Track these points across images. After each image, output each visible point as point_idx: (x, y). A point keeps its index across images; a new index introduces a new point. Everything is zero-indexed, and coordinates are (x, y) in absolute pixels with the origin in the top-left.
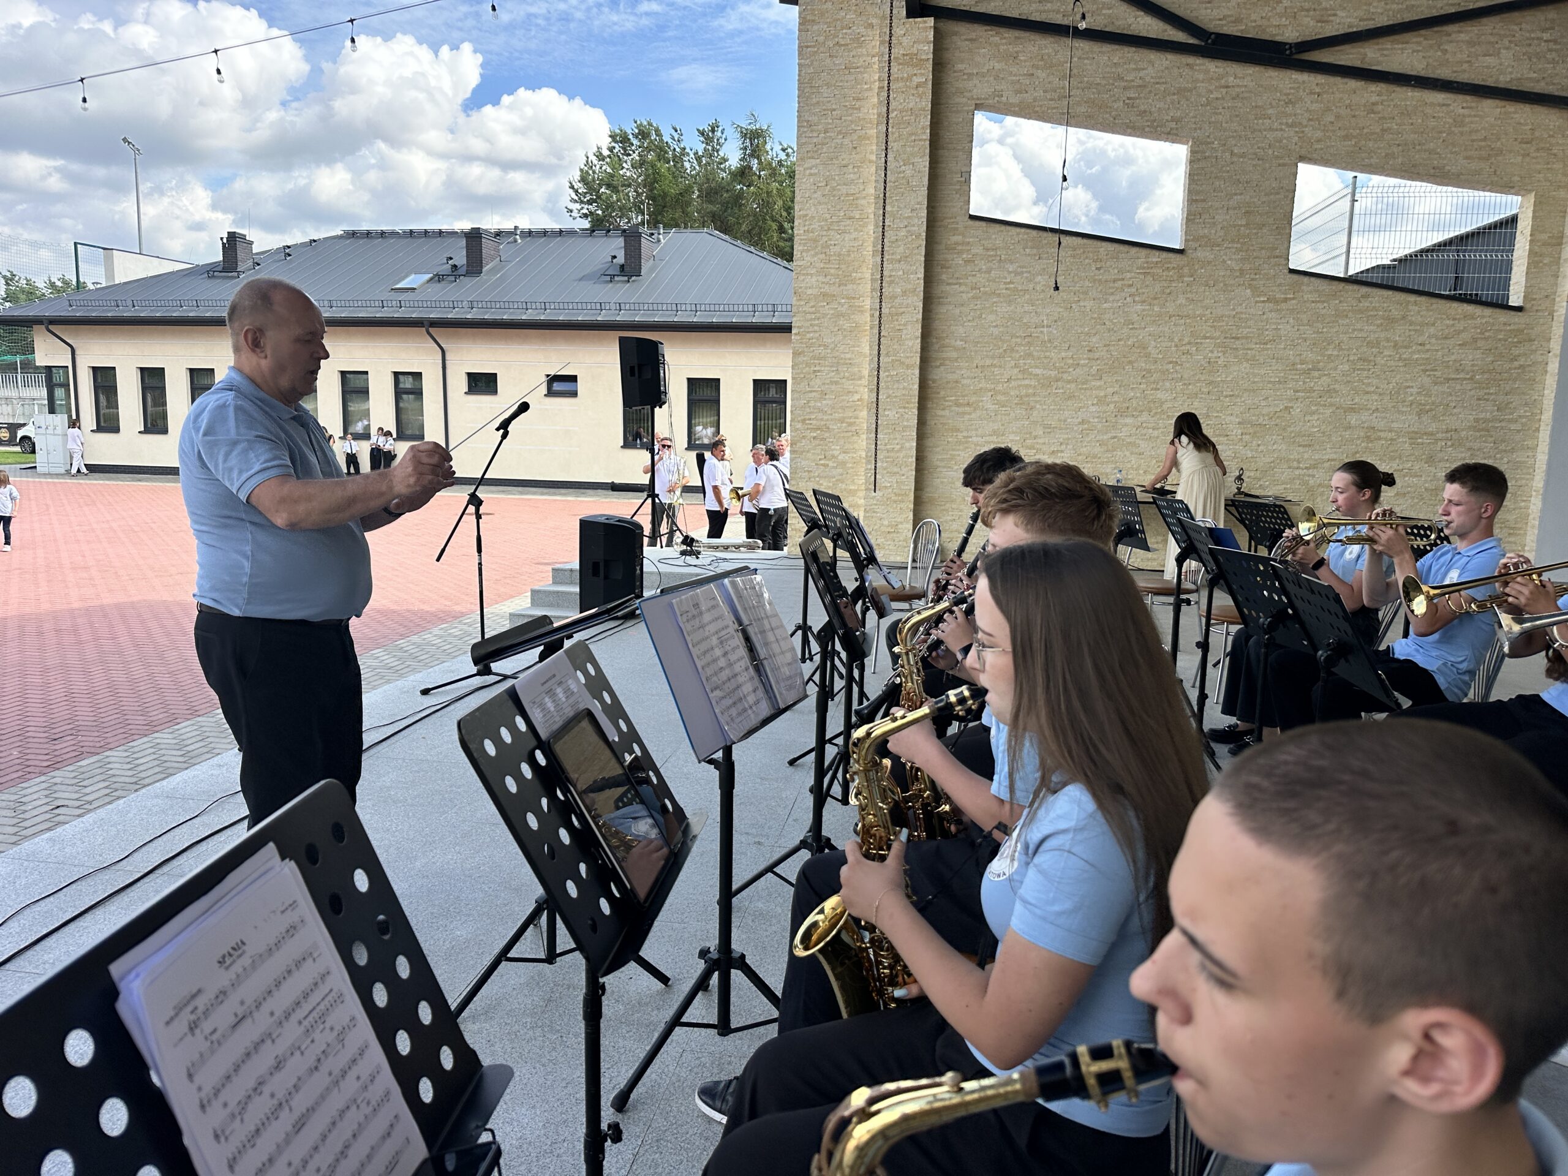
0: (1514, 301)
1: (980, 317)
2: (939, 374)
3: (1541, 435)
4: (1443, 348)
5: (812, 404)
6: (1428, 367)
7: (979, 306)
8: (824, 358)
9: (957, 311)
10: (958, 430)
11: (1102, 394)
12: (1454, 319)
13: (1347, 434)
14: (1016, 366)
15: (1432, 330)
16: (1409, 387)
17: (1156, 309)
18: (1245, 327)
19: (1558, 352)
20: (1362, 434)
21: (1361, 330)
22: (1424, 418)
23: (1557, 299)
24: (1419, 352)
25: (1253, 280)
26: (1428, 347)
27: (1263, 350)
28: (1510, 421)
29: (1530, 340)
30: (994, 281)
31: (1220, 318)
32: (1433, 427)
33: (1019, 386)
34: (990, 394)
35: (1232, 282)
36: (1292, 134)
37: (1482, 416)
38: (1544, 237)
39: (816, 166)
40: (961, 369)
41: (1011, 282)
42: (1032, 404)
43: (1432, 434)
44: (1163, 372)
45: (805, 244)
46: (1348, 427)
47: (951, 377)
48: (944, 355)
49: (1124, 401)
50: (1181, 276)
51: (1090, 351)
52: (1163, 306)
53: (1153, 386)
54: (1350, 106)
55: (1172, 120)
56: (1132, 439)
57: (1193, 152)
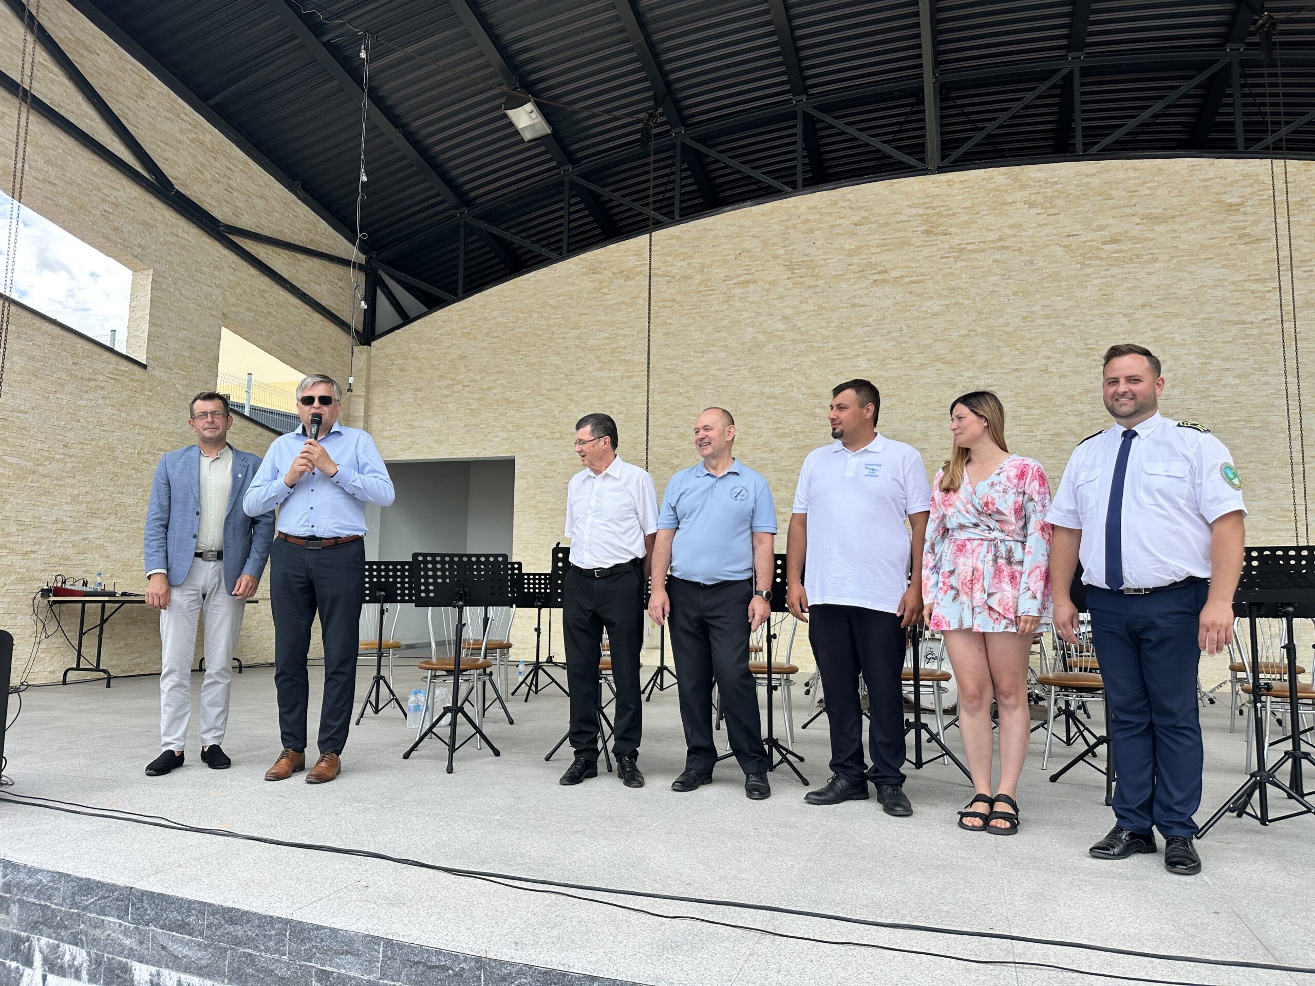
11: (76, 492)
17: (123, 415)
35: (179, 404)
36: (218, 293)
44: (129, 477)
49: (95, 502)
50: (143, 390)
51: (65, 446)
52: (128, 414)
53: (120, 489)
54: (251, 286)
55: (139, 246)
56: (101, 542)
57: (153, 281)
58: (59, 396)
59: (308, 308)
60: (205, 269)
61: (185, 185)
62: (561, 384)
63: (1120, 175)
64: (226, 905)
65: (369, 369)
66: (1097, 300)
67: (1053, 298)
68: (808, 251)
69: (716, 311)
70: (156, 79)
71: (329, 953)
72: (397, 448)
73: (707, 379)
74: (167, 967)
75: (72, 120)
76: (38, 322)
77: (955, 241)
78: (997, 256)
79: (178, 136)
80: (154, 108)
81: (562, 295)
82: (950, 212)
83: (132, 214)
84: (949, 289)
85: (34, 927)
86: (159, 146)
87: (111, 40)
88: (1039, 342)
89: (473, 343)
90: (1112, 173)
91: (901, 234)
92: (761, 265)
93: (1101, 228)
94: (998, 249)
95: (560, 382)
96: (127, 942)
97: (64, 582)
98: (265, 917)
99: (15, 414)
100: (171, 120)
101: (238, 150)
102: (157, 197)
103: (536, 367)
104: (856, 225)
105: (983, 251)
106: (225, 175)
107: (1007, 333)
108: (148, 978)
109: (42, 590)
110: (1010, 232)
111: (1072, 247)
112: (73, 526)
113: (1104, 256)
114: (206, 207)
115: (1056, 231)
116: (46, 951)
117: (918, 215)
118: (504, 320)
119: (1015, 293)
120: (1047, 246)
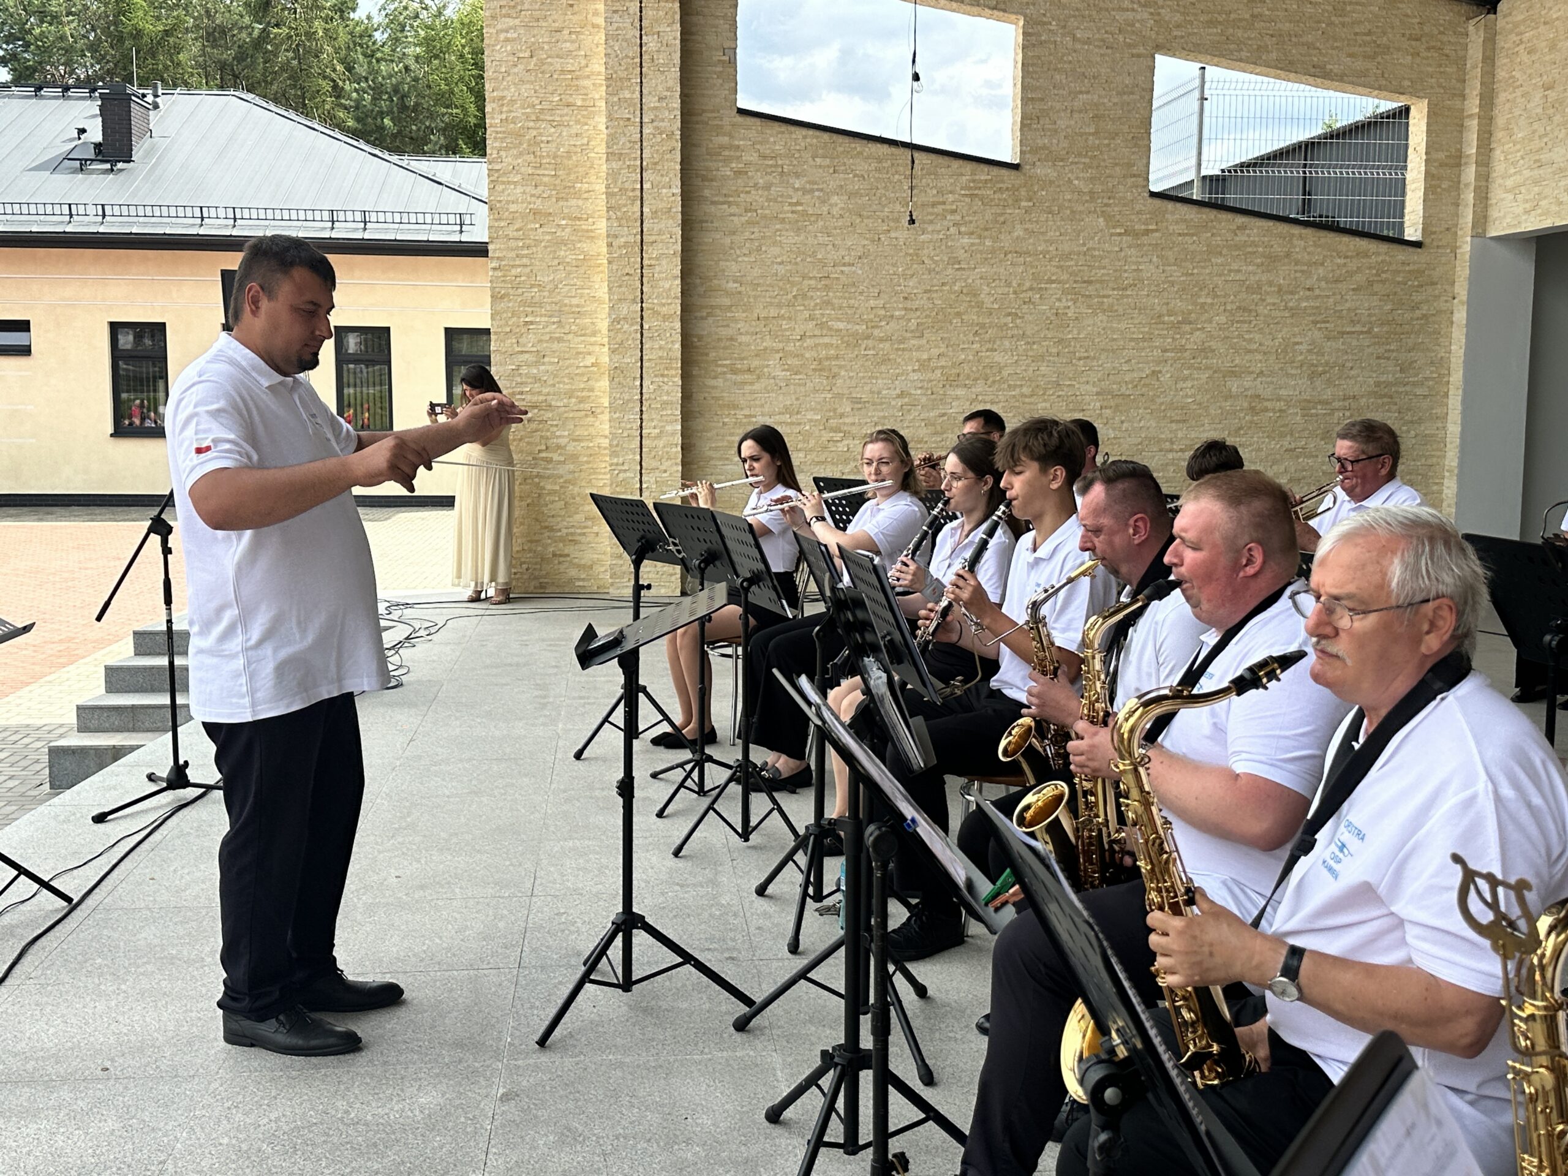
0: (1412, 233)
1: (759, 249)
2: (708, 328)
3: (1451, 401)
4: (1334, 294)
5: (524, 370)
6: (1318, 319)
7: (756, 235)
8: (540, 305)
9: (728, 241)
10: (736, 407)
11: (925, 356)
12: (1346, 257)
13: (1227, 405)
14: (811, 318)
15: (1321, 271)
16: (1297, 343)
17: (988, 243)
18: (1100, 268)
19: (1465, 298)
20: (1245, 405)
21: (1239, 271)
22: (1318, 382)
23: (1459, 233)
24: (1307, 298)
25: (1106, 205)
26: (1317, 292)
27: (1123, 297)
28: (1414, 384)
29: (1433, 284)
30: (776, 201)
31: (1067, 256)
32: (1328, 394)
33: (816, 345)
34: (778, 356)
35: (1081, 208)
36: (1146, 16)
37: (1383, 378)
38: (1441, 155)
39: (515, 28)
40: (736, 321)
41: (798, 203)
42: (835, 370)
43: (1326, 403)
44: (1003, 327)
45: (502, 140)
46: (1229, 396)
47: (724, 332)
48: (713, 302)
49: (954, 365)
50: (1017, 200)
51: (906, 298)
52: (996, 239)
53: (989, 345)
65: (1490, 59)
76: (858, 145)
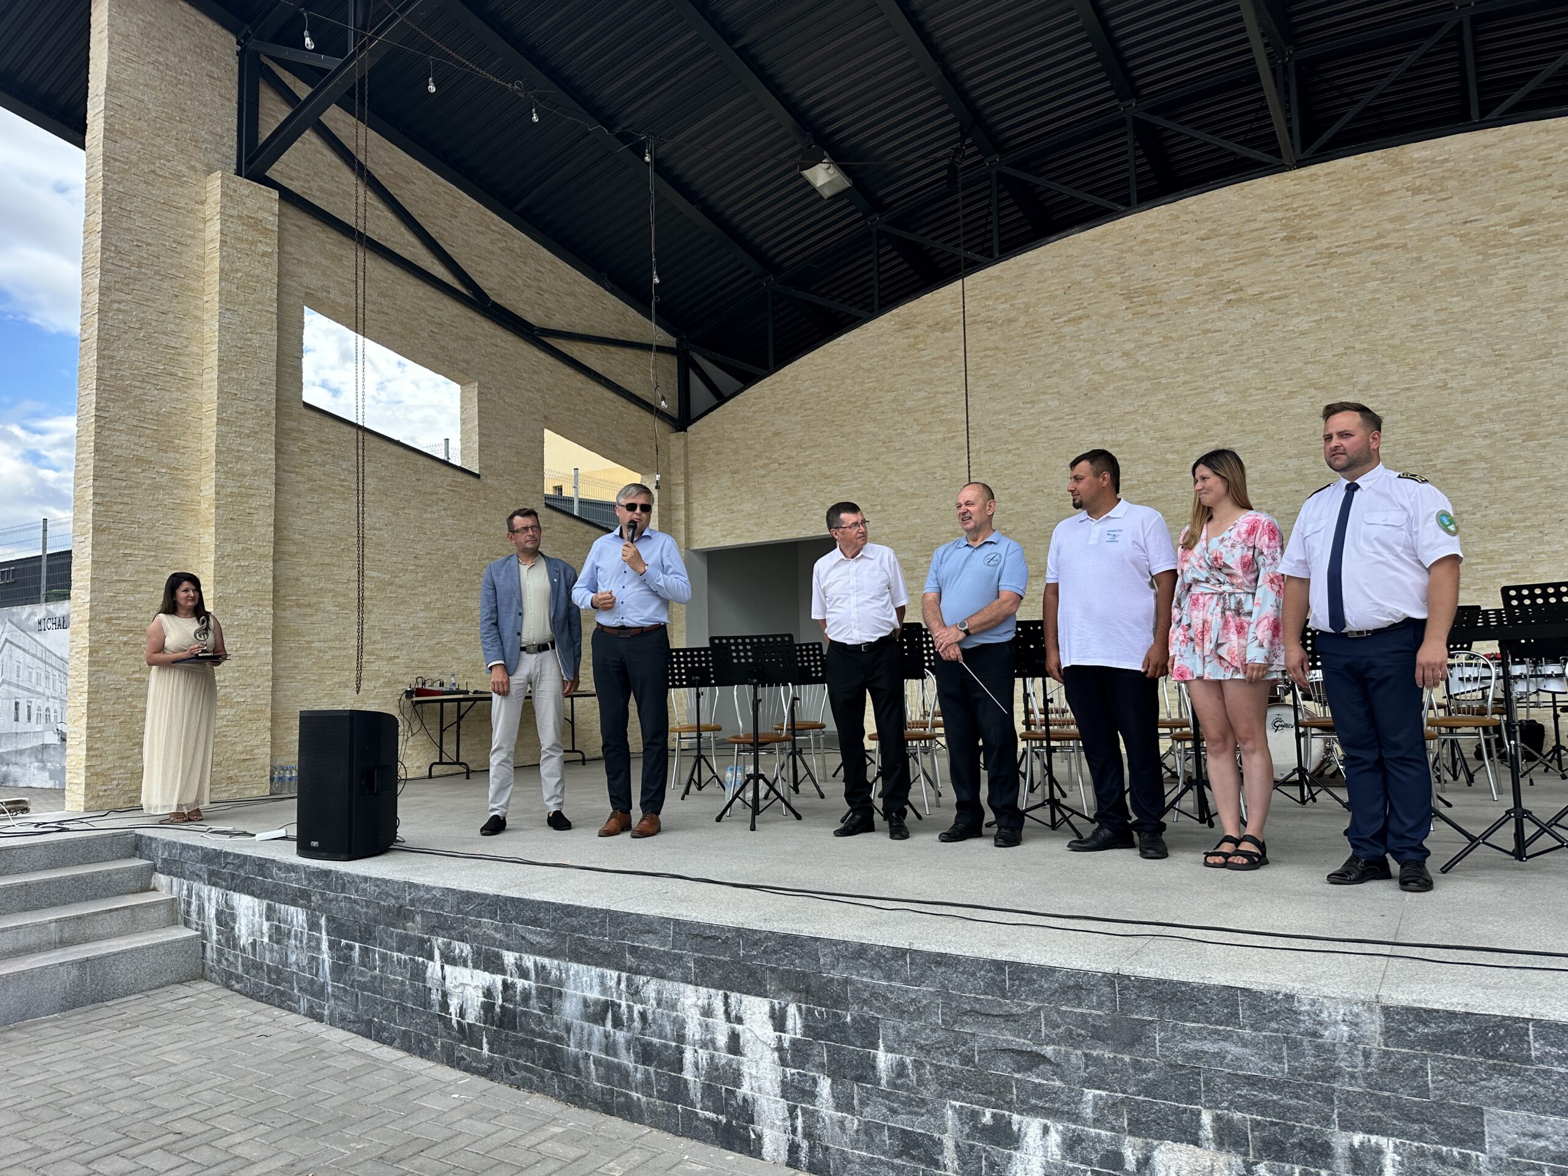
1: (317, 511)
7: (315, 500)
11: (428, 600)
14: (354, 567)
17: (463, 524)
30: (329, 476)
49: (445, 608)
50: (478, 498)
51: (415, 558)
52: (467, 522)
53: (465, 595)
54: (568, 386)
55: (464, 361)
56: (452, 645)
57: (479, 393)
58: (407, 511)
59: (624, 400)
60: (525, 375)
61: (499, 295)
62: (880, 454)
63: (1530, 141)
64: (565, 902)
65: (686, 456)
66: (1506, 295)
67: (1449, 300)
68: (1148, 275)
69: (1045, 355)
70: (465, 195)
71: (637, 933)
72: (719, 534)
73: (1039, 432)
74: (526, 952)
75: (397, 251)
76: (385, 445)
77: (1323, 245)
78: (1377, 257)
79: (489, 247)
80: (466, 225)
81: (875, 356)
82: (1314, 212)
83: (455, 331)
84: (1319, 302)
85: (433, 930)
86: (473, 261)
87: (424, 168)
88: (1434, 353)
89: (786, 418)
90: (1518, 140)
91: (1256, 245)
92: (1095, 297)
93: (1507, 208)
94: (1376, 248)
95: (878, 450)
96: (498, 936)
97: (424, 684)
98: (592, 909)
99: (372, 532)
100: (482, 233)
101: (545, 251)
102: (475, 311)
103: (852, 436)
104: (1202, 239)
105: (1358, 252)
106: (535, 278)
107: (1392, 347)
108: (513, 961)
109: (407, 692)
110: (1389, 226)
111: (1472, 235)
112: (427, 631)
113: (1513, 242)
114: (520, 313)
115: (1449, 219)
116: (442, 947)
117: (1276, 220)
118: (816, 390)
119: (1400, 299)
120: (1438, 238)
